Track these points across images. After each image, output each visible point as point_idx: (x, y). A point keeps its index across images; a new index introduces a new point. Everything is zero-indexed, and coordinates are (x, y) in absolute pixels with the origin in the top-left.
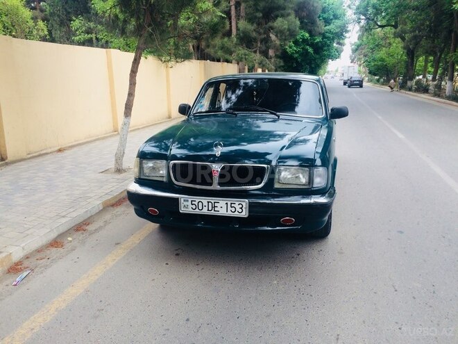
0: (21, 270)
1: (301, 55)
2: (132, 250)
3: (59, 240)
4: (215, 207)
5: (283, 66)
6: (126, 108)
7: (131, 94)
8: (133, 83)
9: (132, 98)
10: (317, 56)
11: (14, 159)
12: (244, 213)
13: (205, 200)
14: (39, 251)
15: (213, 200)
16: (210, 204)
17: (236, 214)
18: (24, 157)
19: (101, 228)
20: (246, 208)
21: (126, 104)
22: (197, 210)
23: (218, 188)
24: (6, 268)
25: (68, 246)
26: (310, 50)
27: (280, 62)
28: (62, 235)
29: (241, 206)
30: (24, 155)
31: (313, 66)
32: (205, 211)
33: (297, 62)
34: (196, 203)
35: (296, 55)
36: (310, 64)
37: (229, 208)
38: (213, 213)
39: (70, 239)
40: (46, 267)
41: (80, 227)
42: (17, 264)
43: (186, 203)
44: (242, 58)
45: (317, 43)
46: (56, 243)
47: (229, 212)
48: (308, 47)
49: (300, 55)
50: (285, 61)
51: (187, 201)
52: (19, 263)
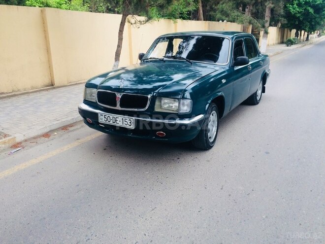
0: (19, 147)
1: (304, 14)
2: (82, 143)
3: (48, 134)
4: (116, 120)
5: (287, 24)
6: (116, 55)
7: (119, 46)
8: (120, 39)
9: (120, 48)
10: (317, 16)
11: (59, 85)
12: (132, 126)
13: (112, 116)
14: (34, 138)
15: (115, 116)
16: (114, 118)
17: (128, 127)
18: (66, 85)
19: (78, 129)
20: (133, 123)
21: (116, 53)
22: (107, 122)
23: (120, 109)
24: (11, 145)
25: (51, 137)
26: (311, 10)
27: (284, 21)
28: (52, 131)
29: (130, 121)
30: (66, 83)
31: (313, 23)
32: (111, 123)
33: (299, 21)
34: (107, 117)
35: (298, 15)
36: (310, 22)
37: (124, 122)
38: (115, 124)
39: (56, 133)
40: (31, 147)
41: (65, 128)
42: (18, 144)
43: (102, 117)
44: (234, 19)
45: (319, 4)
46: (46, 135)
47: (124, 125)
48: (309, 8)
49: (301, 15)
50: (289, 21)
51: (102, 115)
52: (20, 143)
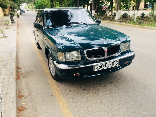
4: (108, 65)
12: (118, 64)
13: (104, 63)
15: (107, 62)
16: (106, 64)
17: (115, 66)
22: (101, 68)
23: (107, 57)
29: (117, 62)
32: (104, 68)
34: (101, 66)
37: (113, 64)
38: (107, 68)
43: (97, 67)
51: (97, 66)
